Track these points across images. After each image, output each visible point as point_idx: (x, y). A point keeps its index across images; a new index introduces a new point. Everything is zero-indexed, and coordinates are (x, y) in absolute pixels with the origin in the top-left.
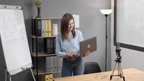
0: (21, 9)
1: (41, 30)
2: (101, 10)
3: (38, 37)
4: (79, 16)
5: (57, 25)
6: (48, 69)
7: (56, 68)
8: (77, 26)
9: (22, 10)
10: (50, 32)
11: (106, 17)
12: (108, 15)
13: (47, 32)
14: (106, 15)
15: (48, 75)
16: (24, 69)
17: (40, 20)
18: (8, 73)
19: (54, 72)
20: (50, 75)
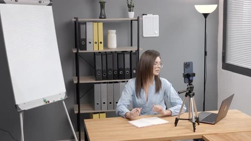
0: (49, 5)
1: (85, 40)
2: (195, 6)
3: (80, 51)
4: (158, 16)
5: (115, 31)
6: (98, 104)
7: (110, 103)
8: (155, 33)
9: (51, 7)
10: (101, 43)
11: (206, 18)
12: (208, 14)
13: (96, 43)
14: (206, 15)
15: (98, 114)
16: (48, 102)
17: (85, 23)
18: (16, 106)
19: (108, 111)
20: (101, 114)
